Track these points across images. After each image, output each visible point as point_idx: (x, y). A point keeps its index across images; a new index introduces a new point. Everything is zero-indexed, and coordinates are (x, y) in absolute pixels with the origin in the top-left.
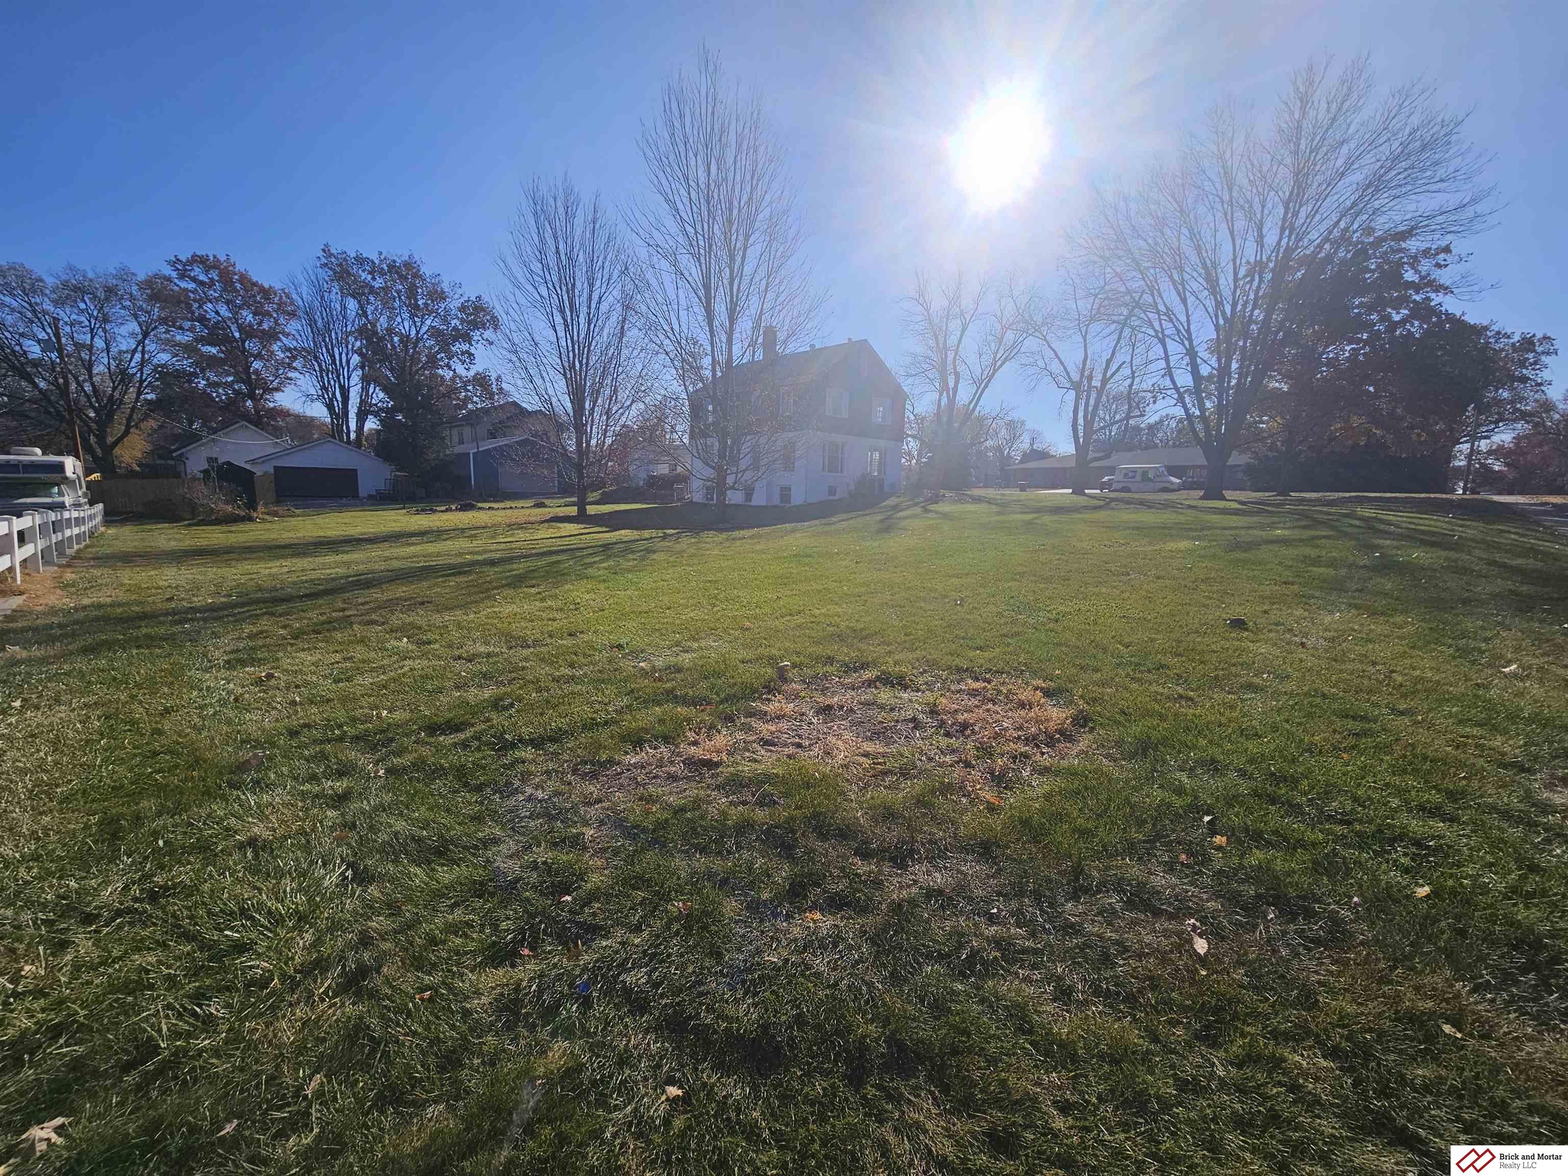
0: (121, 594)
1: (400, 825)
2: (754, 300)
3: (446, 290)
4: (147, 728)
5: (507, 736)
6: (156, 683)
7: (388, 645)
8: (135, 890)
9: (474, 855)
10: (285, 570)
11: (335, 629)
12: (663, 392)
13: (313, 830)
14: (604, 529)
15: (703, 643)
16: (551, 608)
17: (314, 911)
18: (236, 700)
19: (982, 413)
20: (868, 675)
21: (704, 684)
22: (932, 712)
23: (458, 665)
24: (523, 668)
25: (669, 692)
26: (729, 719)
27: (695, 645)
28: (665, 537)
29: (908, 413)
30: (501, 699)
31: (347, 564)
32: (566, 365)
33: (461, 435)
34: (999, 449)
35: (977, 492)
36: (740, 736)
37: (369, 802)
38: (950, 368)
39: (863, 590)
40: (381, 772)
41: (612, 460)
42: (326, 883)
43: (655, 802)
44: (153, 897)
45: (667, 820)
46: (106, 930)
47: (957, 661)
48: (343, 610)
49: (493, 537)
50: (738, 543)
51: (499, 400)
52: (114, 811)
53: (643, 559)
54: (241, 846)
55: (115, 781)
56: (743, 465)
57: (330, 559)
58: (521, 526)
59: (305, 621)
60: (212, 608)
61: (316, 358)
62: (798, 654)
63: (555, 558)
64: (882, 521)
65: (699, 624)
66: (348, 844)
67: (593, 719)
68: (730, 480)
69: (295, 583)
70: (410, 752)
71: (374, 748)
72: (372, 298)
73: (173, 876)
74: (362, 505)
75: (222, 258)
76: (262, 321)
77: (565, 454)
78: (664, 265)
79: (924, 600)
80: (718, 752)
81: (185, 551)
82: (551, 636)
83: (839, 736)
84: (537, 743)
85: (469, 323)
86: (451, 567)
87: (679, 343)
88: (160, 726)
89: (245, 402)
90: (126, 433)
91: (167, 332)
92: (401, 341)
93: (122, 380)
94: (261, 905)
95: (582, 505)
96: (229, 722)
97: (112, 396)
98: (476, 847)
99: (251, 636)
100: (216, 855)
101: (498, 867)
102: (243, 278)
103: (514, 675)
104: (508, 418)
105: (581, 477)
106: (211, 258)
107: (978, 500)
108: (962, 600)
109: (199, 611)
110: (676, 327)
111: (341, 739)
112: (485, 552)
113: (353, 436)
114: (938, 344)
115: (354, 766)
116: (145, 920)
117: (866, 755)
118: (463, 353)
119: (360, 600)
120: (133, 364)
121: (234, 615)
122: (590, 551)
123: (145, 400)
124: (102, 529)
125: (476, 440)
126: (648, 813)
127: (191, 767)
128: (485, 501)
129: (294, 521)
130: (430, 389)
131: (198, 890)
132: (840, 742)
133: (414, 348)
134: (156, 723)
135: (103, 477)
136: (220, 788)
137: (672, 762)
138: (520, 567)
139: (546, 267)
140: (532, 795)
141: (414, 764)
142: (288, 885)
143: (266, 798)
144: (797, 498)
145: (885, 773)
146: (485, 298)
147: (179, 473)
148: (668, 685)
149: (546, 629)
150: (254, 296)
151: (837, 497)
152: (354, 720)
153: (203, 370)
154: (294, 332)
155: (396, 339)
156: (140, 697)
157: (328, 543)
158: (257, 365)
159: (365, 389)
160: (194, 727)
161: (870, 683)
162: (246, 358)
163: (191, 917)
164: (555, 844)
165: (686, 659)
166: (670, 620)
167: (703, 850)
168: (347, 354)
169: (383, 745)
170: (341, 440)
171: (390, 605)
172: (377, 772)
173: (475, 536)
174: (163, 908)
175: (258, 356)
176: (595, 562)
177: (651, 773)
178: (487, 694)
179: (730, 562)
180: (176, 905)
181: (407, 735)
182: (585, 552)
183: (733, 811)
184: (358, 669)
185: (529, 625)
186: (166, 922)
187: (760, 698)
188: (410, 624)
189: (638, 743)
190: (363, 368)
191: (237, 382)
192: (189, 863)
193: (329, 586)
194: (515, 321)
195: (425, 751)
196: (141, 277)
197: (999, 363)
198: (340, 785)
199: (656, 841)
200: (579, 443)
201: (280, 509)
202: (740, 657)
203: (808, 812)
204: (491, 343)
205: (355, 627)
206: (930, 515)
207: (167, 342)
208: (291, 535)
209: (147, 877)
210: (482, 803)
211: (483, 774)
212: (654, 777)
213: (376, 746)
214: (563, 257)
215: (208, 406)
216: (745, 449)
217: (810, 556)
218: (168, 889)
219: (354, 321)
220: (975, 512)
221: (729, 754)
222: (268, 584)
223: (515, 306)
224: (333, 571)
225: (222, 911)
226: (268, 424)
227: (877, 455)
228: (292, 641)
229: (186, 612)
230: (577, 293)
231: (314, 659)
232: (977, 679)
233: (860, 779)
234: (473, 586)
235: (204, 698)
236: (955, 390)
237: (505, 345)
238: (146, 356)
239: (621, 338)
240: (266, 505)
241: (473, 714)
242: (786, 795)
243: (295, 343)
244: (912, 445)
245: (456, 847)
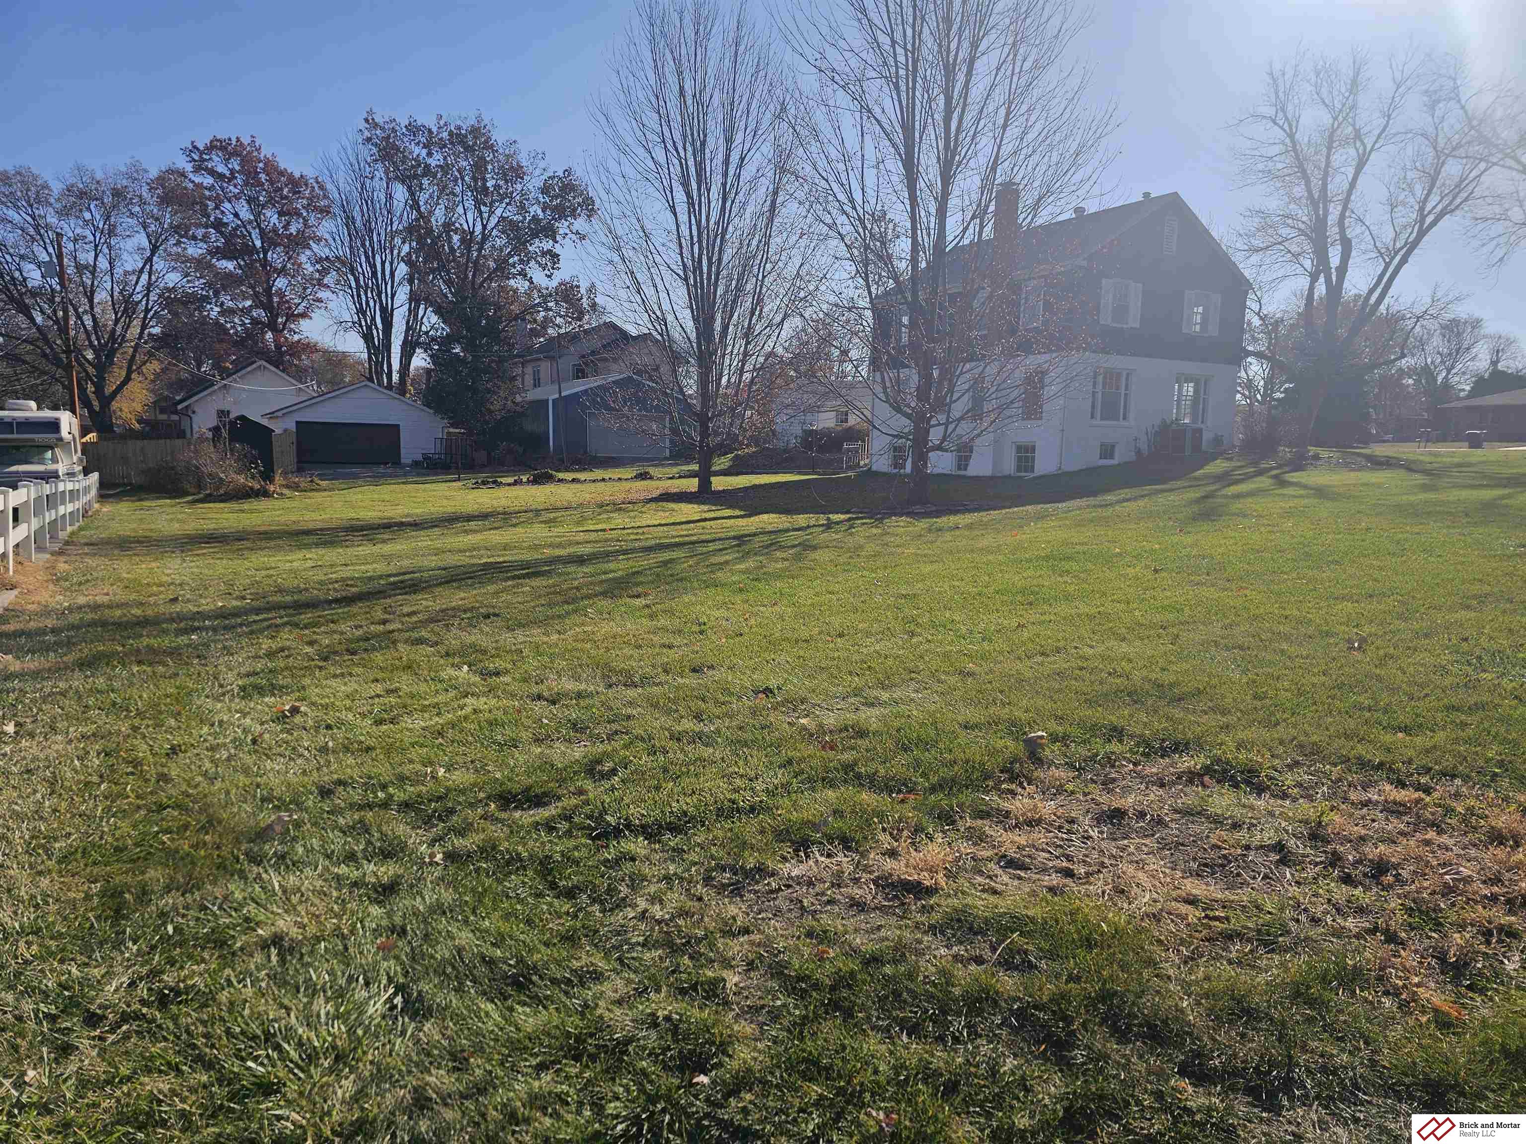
0: (119, 591)
1: (465, 937)
2: (986, 144)
3: (524, 164)
4: (151, 772)
5: (608, 818)
6: (161, 713)
7: (443, 675)
8: (142, 990)
9: (566, 993)
10: (310, 564)
11: (374, 649)
12: (832, 299)
13: (352, 932)
14: (738, 512)
15: (897, 694)
16: (665, 629)
17: (355, 1049)
18: (254, 742)
19: (1396, 308)
20: (1186, 763)
21: (903, 759)
22: (1314, 837)
23: (539, 707)
24: (629, 717)
25: (848, 768)
26: (947, 818)
27: (885, 696)
28: (829, 526)
29: (1249, 315)
30: (599, 762)
31: (388, 558)
32: (689, 263)
33: (536, 374)
34: (1427, 372)
35: (1379, 450)
36: (966, 847)
37: (423, 899)
38: (1333, 231)
39: (1171, 617)
40: (439, 857)
41: (752, 408)
42: (371, 1011)
43: (831, 942)
44: (163, 1002)
45: (852, 974)
46: (111, 1038)
47: (1361, 750)
48: (384, 622)
49: (578, 523)
50: (948, 536)
51: (590, 321)
52: (117, 879)
53: (798, 558)
54: (264, 945)
55: (117, 840)
56: (958, 409)
57: (365, 550)
58: (618, 507)
59: (337, 636)
60: (222, 614)
61: (352, 270)
62: (1060, 719)
63: (666, 556)
64: (1198, 501)
65: (890, 662)
66: (397, 958)
67: (733, 802)
68: (935, 436)
69: (321, 583)
70: (477, 831)
71: (428, 822)
72: (425, 182)
73: (186, 977)
74: (405, 475)
75: (246, 141)
76: (288, 223)
77: (684, 400)
78: (842, 99)
79: (1287, 638)
80: (932, 870)
81: (188, 536)
82: (666, 671)
83: (1140, 865)
84: (651, 832)
85: (555, 209)
86: (525, 565)
87: (862, 221)
88: (166, 770)
89: (264, 333)
90: (128, 379)
91: (179, 243)
92: (463, 241)
93: (125, 310)
94: (289, 1033)
95: (704, 477)
96: (246, 771)
97: (113, 331)
98: (569, 982)
99: (271, 655)
100: (234, 954)
101: (601, 1017)
102: (270, 167)
103: (615, 727)
104: (604, 346)
105: (704, 434)
106: (234, 142)
107: (1386, 463)
108: (1363, 640)
109: (209, 618)
110: (858, 196)
111: (385, 805)
112: (571, 544)
113: (395, 377)
114: (1309, 191)
115: (403, 847)
116: (154, 1033)
117: (1192, 901)
118: (544, 254)
119: (406, 609)
120: (138, 289)
121: (249, 624)
122: (718, 545)
123: (150, 334)
124: (96, 506)
125: (558, 380)
126: (821, 958)
127: (204, 829)
128: (567, 470)
129: (318, 497)
130: (498, 308)
131: (214, 999)
132: (1140, 874)
133: (479, 250)
134: (163, 766)
135: (99, 438)
136: (238, 861)
137: (856, 881)
138: (619, 567)
139: (665, 119)
140: (645, 911)
141: (482, 850)
142: (323, 1007)
143: (292, 880)
144: (1044, 464)
145: (1229, 937)
146: (579, 171)
147: (184, 431)
148: (847, 757)
149: (659, 660)
150: (281, 189)
151: (1115, 462)
152: (402, 779)
153: (217, 294)
154: (327, 236)
155: (456, 238)
156: (143, 730)
157: (362, 529)
158: (281, 283)
159: (413, 312)
160: (205, 774)
161: (1192, 777)
162: (268, 274)
163: (207, 1036)
164: (683, 992)
165: (870, 717)
166: (843, 654)
167: (914, 1030)
168: (391, 264)
169: (440, 818)
170: (380, 383)
171: (443, 617)
172: (432, 855)
173: (553, 520)
174: (175, 1019)
175: (282, 272)
176: (727, 562)
177: (823, 894)
178: (577, 753)
179: (935, 566)
180: (189, 1016)
181: (471, 805)
182: (712, 547)
183: (959, 972)
184: (405, 707)
185: (636, 653)
186: (178, 1038)
187: (996, 787)
188: (473, 645)
189: (802, 846)
190: (411, 281)
191: (257, 307)
192: (203, 960)
193: (365, 589)
194: (619, 202)
195: (497, 832)
196: (154, 173)
197: (1429, 219)
198: (387, 871)
199: (835, 1005)
200: (703, 382)
201: (303, 481)
202: (960, 719)
203: (1093, 988)
204: (583, 238)
205: (400, 646)
206: (1289, 491)
207: (178, 257)
208: (315, 516)
209: (154, 974)
210: (575, 917)
211: (576, 873)
212: (829, 902)
213: (430, 817)
214: (689, 102)
215: (221, 341)
216: (962, 384)
217: (1069, 558)
218: (178, 993)
219: (402, 215)
220: (1379, 486)
221: (950, 875)
222: (291, 583)
223: (621, 181)
224: (369, 567)
225: (243, 1033)
226: (292, 364)
227: (1189, 389)
228: (321, 664)
229: (193, 619)
230: (708, 155)
231: (349, 689)
232: (1401, 784)
233: (1182, 942)
234: (555, 593)
235: (216, 735)
236: (1342, 270)
237: (604, 239)
238: (153, 278)
239: (771, 220)
240: (285, 474)
241: (562, 781)
242: (1052, 955)
243: (327, 250)
244: (1256, 369)
245: (541, 977)
